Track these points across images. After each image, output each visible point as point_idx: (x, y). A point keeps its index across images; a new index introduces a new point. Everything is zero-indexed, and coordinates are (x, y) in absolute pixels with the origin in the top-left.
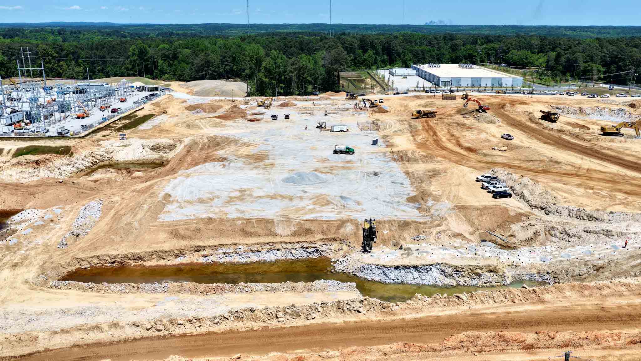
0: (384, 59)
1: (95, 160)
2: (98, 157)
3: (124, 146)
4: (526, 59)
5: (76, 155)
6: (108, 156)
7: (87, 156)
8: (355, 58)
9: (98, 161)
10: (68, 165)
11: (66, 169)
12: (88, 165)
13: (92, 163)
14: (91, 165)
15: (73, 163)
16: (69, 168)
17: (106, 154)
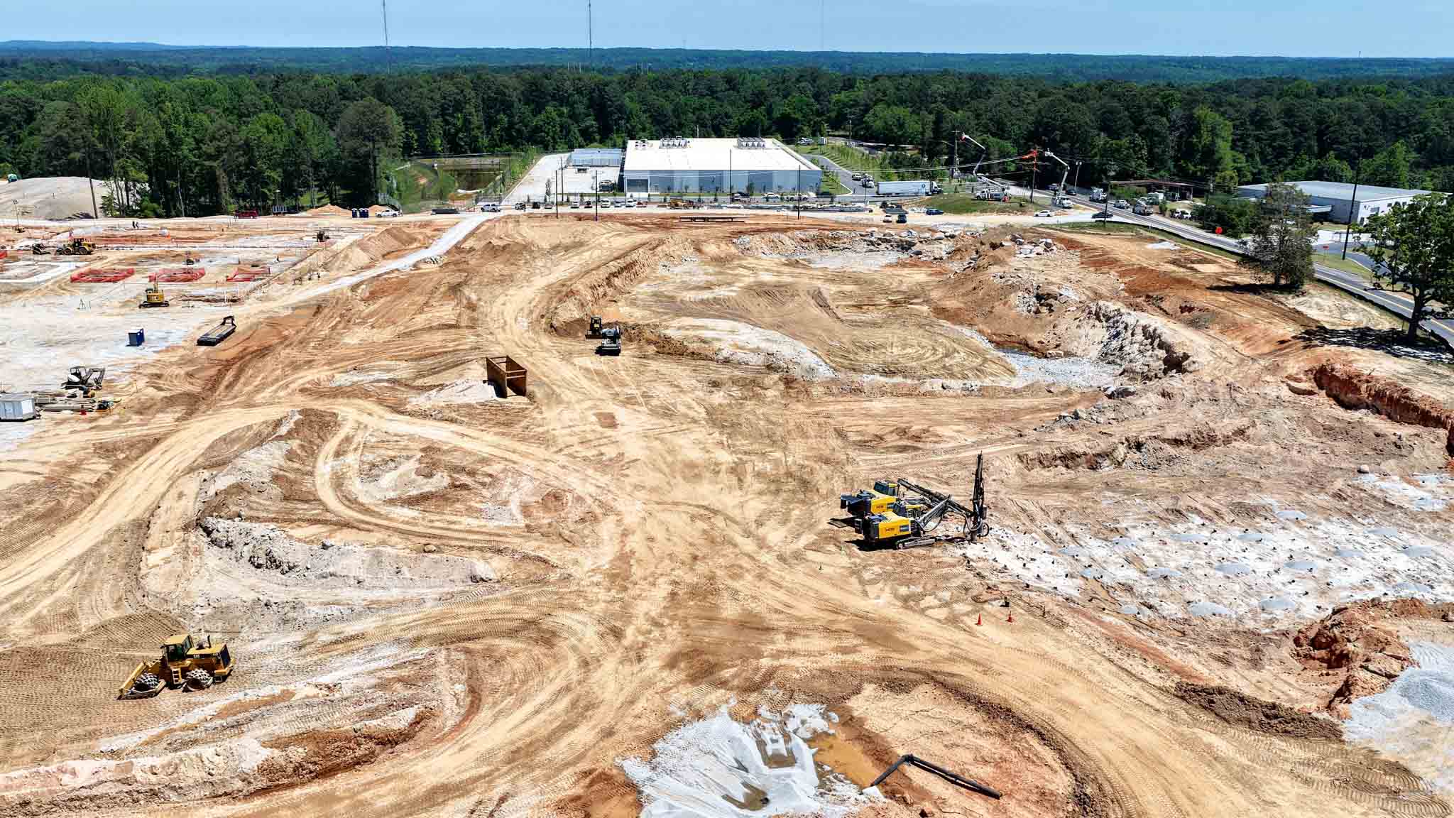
0: (588, 128)
4: (901, 126)
8: (511, 125)
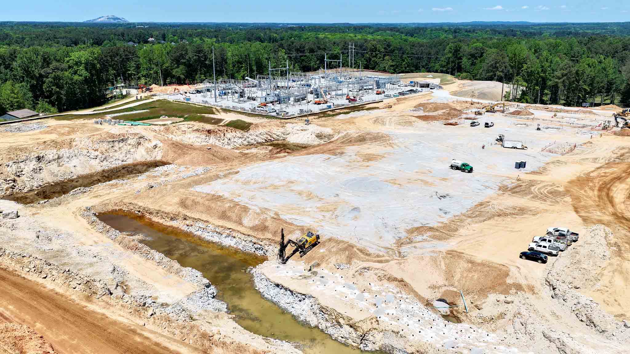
1: (269, 138)
2: (275, 136)
3: (302, 130)
5: (251, 132)
6: (284, 136)
7: (262, 134)
9: (272, 139)
10: (240, 138)
11: (236, 141)
12: (260, 141)
13: (266, 140)
14: (264, 141)
15: (245, 137)
16: (240, 140)
17: (282, 135)
